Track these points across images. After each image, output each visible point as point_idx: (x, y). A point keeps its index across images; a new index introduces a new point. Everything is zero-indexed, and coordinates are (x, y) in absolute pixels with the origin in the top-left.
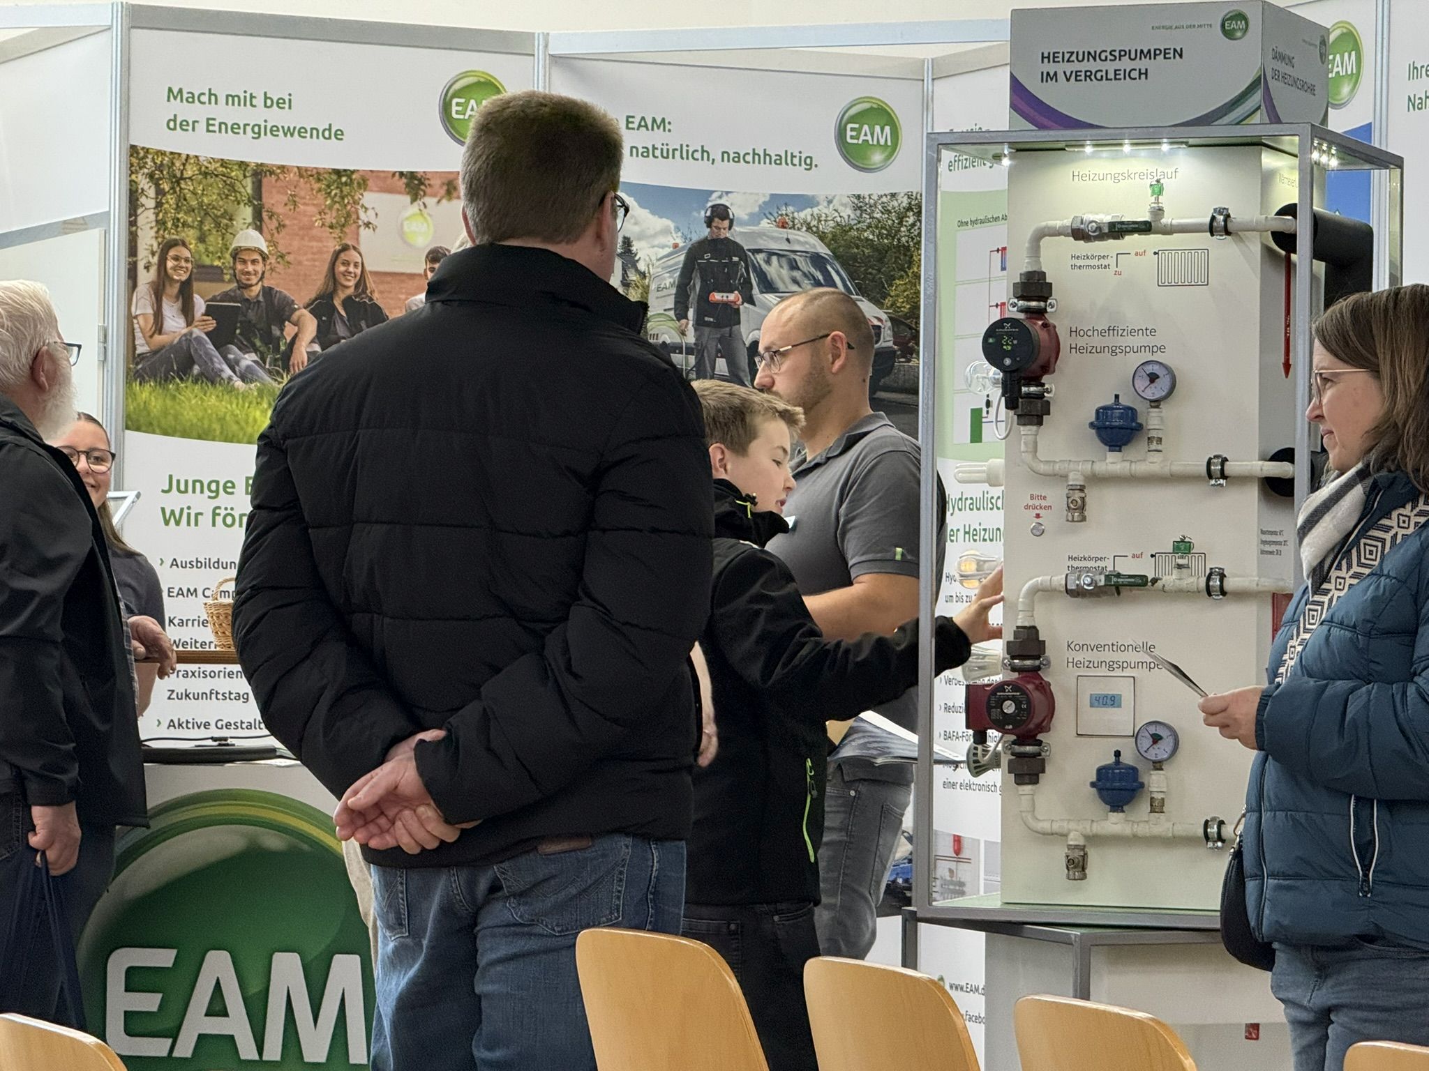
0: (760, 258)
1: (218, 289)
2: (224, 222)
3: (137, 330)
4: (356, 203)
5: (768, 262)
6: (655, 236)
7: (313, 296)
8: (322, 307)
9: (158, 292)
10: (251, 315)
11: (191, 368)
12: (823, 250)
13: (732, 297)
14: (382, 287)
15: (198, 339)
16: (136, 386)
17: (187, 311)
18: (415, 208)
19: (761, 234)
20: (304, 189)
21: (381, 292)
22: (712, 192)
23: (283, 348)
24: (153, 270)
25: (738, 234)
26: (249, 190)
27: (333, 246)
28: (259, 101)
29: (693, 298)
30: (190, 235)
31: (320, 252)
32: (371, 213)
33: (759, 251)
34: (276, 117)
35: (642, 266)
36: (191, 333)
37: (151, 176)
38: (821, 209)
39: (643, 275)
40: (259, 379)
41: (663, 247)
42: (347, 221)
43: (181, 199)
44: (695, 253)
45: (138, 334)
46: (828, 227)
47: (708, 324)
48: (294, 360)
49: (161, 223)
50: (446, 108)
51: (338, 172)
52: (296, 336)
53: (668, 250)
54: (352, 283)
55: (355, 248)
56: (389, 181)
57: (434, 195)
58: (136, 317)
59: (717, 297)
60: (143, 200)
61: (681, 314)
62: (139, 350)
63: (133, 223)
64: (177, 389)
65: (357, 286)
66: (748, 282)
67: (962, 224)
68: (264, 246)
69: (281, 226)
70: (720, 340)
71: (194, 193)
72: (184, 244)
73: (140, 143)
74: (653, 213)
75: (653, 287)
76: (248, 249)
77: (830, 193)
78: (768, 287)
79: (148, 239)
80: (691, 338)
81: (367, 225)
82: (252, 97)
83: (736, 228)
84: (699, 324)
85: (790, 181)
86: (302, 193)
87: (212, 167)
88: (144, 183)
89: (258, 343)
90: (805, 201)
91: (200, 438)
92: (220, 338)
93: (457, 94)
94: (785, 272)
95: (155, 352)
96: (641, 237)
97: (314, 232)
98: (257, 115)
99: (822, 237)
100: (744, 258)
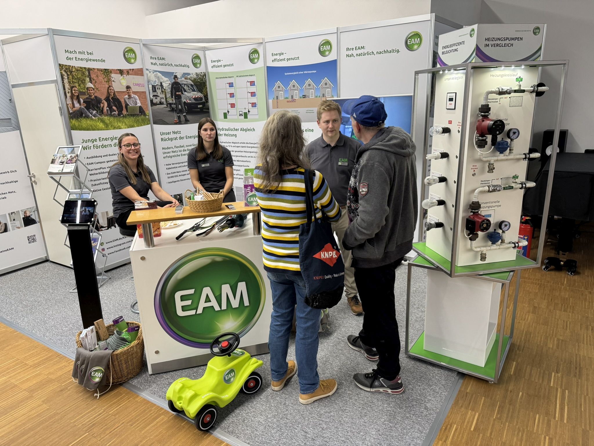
0: (183, 85)
1: (85, 97)
2: (83, 82)
3: (69, 107)
4: (110, 76)
5: (184, 86)
6: (166, 81)
7: (105, 97)
8: (107, 99)
9: (72, 97)
10: (93, 102)
11: (83, 115)
12: (192, 83)
13: (180, 93)
14: (119, 94)
15: (83, 108)
16: (71, 120)
17: (79, 102)
18: (122, 77)
19: (183, 81)
20: (99, 73)
21: (118, 96)
22: (174, 73)
23: (101, 109)
24: (70, 93)
25: (179, 81)
26: (87, 74)
27: (107, 86)
28: (86, 53)
29: (174, 94)
30: (77, 85)
31: (105, 87)
32: (113, 78)
33: (183, 84)
34: (90, 57)
35: (164, 88)
36: (81, 107)
37: (65, 71)
38: (191, 76)
40: (98, 116)
41: (167, 84)
42: (109, 80)
43: (73, 76)
44: (173, 85)
45: (69, 108)
46: (193, 79)
47: (177, 99)
48: (104, 111)
49: (69, 82)
50: (124, 55)
51: (105, 70)
52: (103, 106)
53: (168, 85)
54: (112, 94)
55: (112, 86)
56: (116, 71)
57: (125, 74)
58: (68, 104)
59: (177, 93)
60: (64, 77)
61: (172, 97)
62: (70, 112)
63: (63, 82)
64: (81, 120)
65: (114, 94)
66: (182, 90)
67: (217, 78)
68: (93, 87)
69: (96, 82)
70: (179, 102)
71: (75, 75)
72: (76, 87)
73: (61, 63)
74: (165, 77)
75: (167, 92)
76: (90, 88)
77: (192, 72)
78: (185, 91)
79: (67, 86)
80: (174, 102)
81: (113, 81)
82: (84, 52)
83: (179, 80)
84: (175, 99)
85: (186, 70)
86: (99, 74)
87: (78, 69)
88: (64, 73)
89: (96, 108)
90: (189, 74)
91: (87, 130)
92: (88, 108)
93: (126, 52)
94: (187, 88)
95: (74, 112)
96: (164, 82)
97: (103, 83)
98: (86, 56)
99: (192, 81)
100: (181, 85)
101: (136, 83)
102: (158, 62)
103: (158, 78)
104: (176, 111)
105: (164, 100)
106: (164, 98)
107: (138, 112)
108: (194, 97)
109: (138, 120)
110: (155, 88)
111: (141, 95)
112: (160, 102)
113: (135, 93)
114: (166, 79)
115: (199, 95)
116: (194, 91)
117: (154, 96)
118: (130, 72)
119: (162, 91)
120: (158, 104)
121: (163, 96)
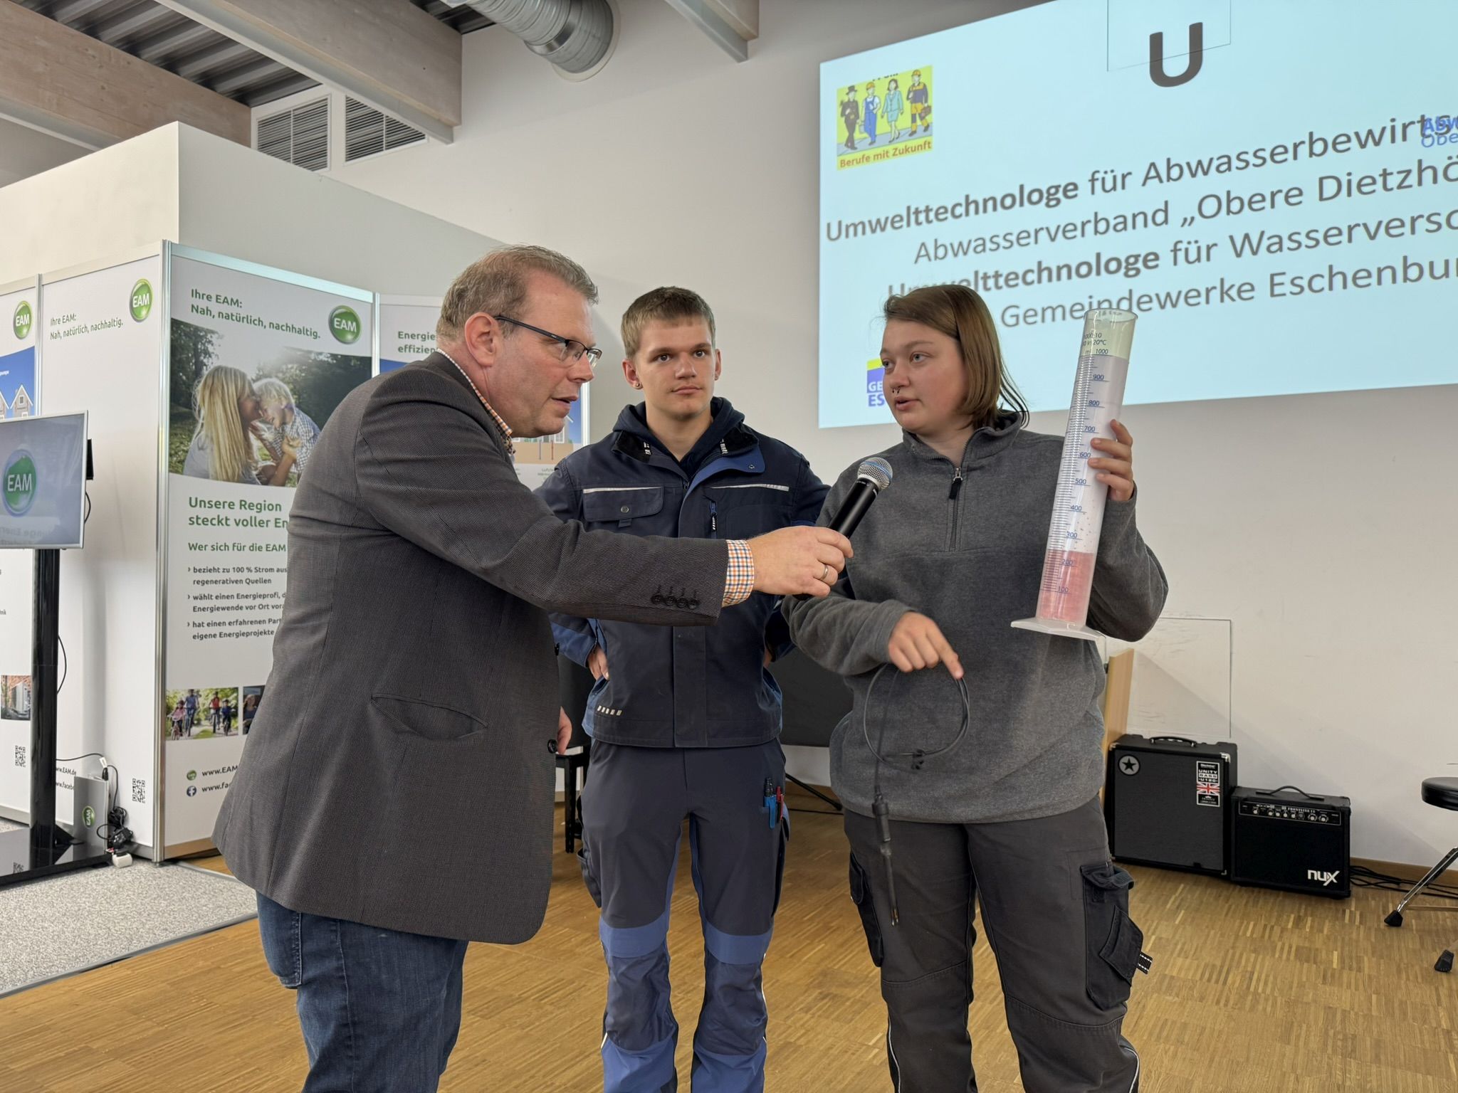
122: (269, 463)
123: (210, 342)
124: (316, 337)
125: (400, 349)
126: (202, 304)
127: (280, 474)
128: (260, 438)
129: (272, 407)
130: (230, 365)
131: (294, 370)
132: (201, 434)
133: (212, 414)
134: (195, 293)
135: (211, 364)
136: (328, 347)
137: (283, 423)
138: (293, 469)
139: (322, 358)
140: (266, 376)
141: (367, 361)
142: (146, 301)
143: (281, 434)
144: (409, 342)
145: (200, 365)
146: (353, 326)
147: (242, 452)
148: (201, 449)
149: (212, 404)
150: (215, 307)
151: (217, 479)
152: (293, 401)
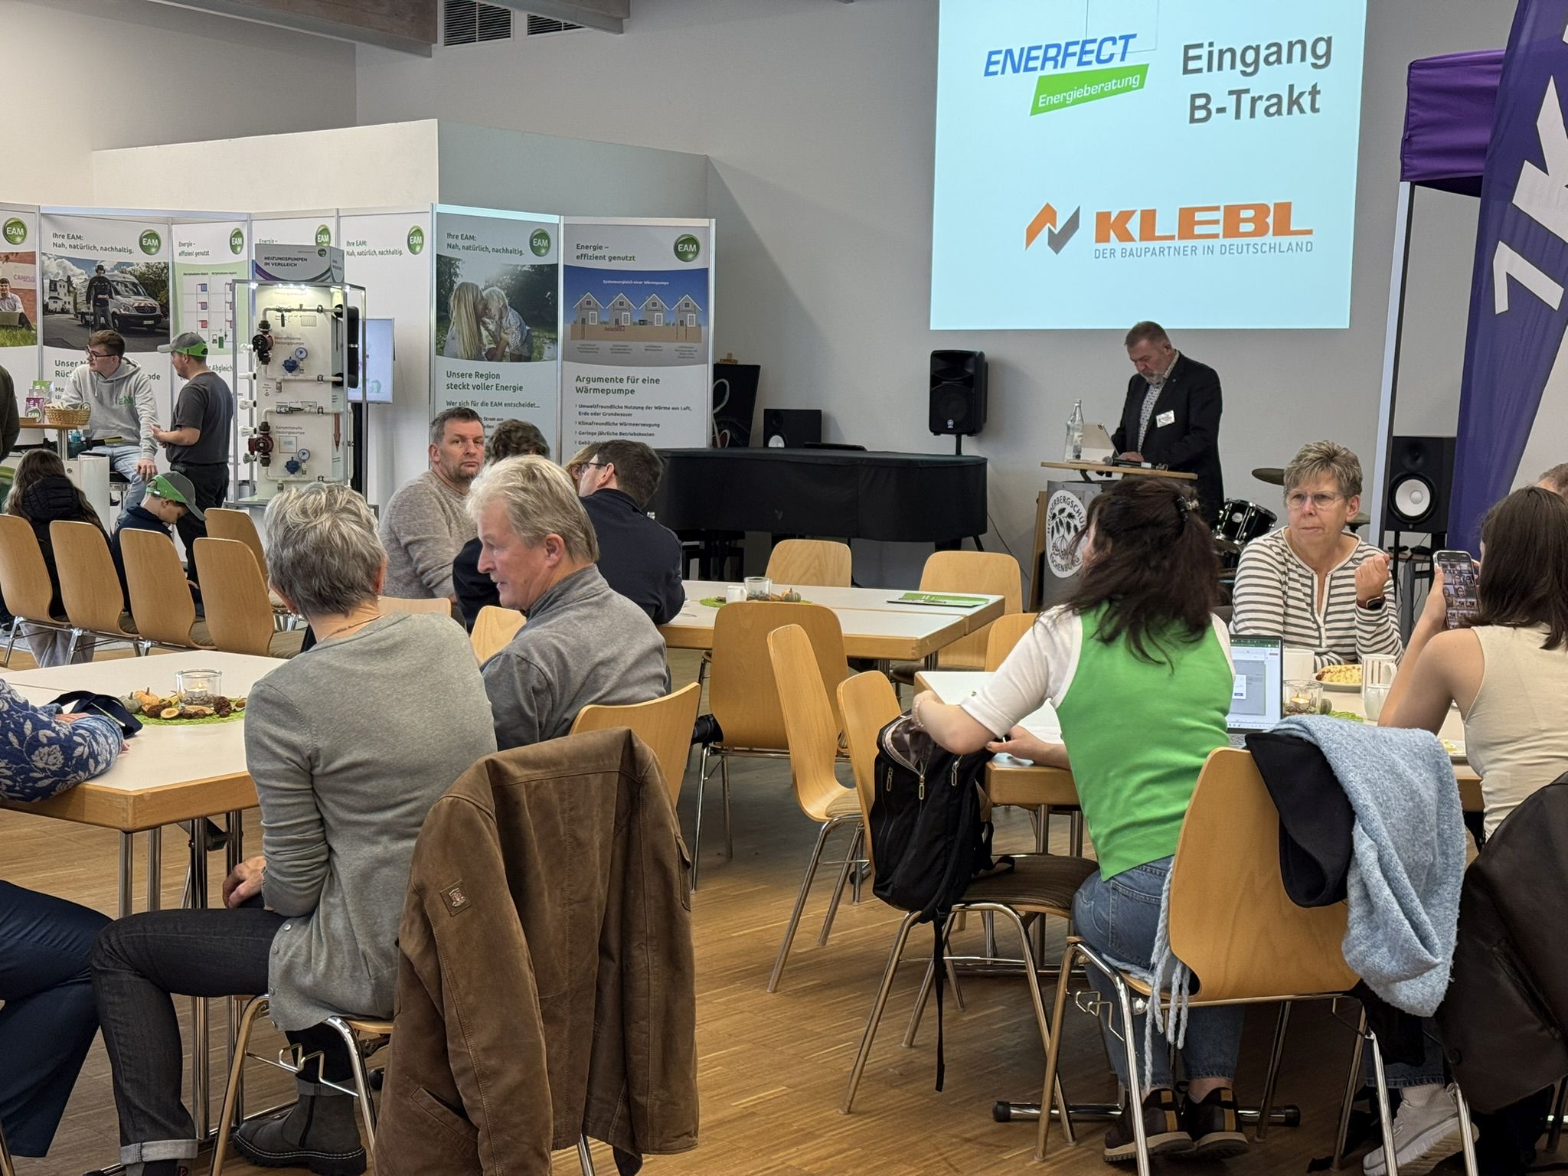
0: (115, 283)
6: (78, 275)
12: (136, 281)
13: (106, 297)
19: (115, 275)
25: (106, 275)
29: (92, 297)
35: (74, 286)
38: (135, 267)
39: (75, 289)
44: (92, 282)
46: (137, 273)
47: (98, 306)
50: (5, 231)
59: (100, 296)
61: (88, 301)
66: (111, 291)
67: (185, 274)
70: (102, 311)
74: (78, 268)
77: (138, 262)
78: (118, 293)
80: (92, 310)
83: (106, 273)
84: (94, 305)
85: (124, 258)
90: (130, 264)
93: (9, 225)
94: (123, 289)
96: (74, 276)
99: (135, 277)
100: (109, 283)
101: (21, 274)
102: (67, 242)
103: (65, 268)
104: (93, 326)
105: (70, 307)
106: (72, 303)
107: (16, 323)
108: (136, 305)
109: (15, 337)
110: (55, 285)
111: (28, 295)
112: (62, 309)
113: (14, 291)
114: (79, 271)
115: (150, 302)
116: (139, 294)
117: (51, 298)
118: (11, 257)
119: (69, 291)
120: (59, 313)
121: (71, 299)
122: (492, 346)
123: (458, 267)
124: (521, 254)
125: (578, 257)
126: (453, 242)
127: (499, 353)
128: (487, 329)
129: (494, 308)
130: (469, 281)
131: (507, 279)
132: (453, 329)
133: (459, 313)
134: (449, 235)
135: (459, 281)
136: (530, 260)
137: (501, 318)
138: (507, 350)
139: (525, 268)
140: (490, 286)
141: (556, 266)
142: (420, 242)
143: (500, 326)
144: (584, 251)
145: (452, 283)
146: (545, 243)
147: (477, 340)
148: (453, 339)
149: (459, 307)
150: (460, 243)
151: (462, 358)
152: (507, 302)
